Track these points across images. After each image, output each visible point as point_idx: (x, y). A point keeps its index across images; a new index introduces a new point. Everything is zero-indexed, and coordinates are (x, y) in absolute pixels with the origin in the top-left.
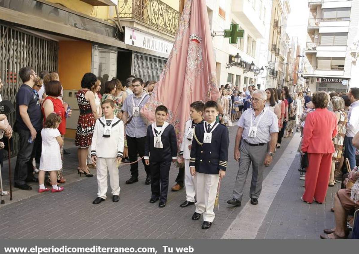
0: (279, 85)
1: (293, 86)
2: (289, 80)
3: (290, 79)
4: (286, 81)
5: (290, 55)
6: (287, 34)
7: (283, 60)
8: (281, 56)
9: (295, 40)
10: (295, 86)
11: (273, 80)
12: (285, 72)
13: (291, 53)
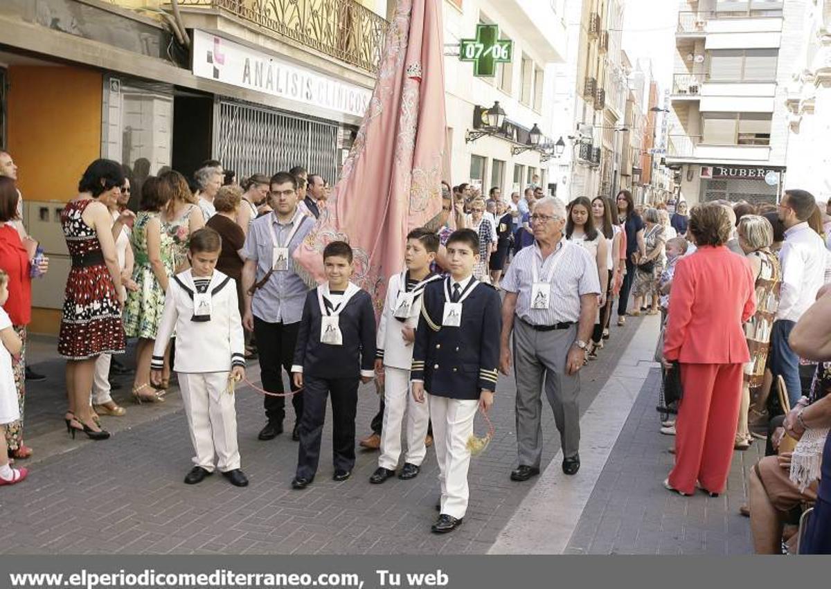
0: (604, 184)
1: (640, 189)
2: (629, 172)
3: (633, 169)
4: (622, 175)
5: (631, 105)
6: (623, 51)
7: (614, 119)
8: (609, 110)
9: (645, 66)
10: (645, 187)
11: (590, 172)
12: (620, 152)
13: (633, 101)
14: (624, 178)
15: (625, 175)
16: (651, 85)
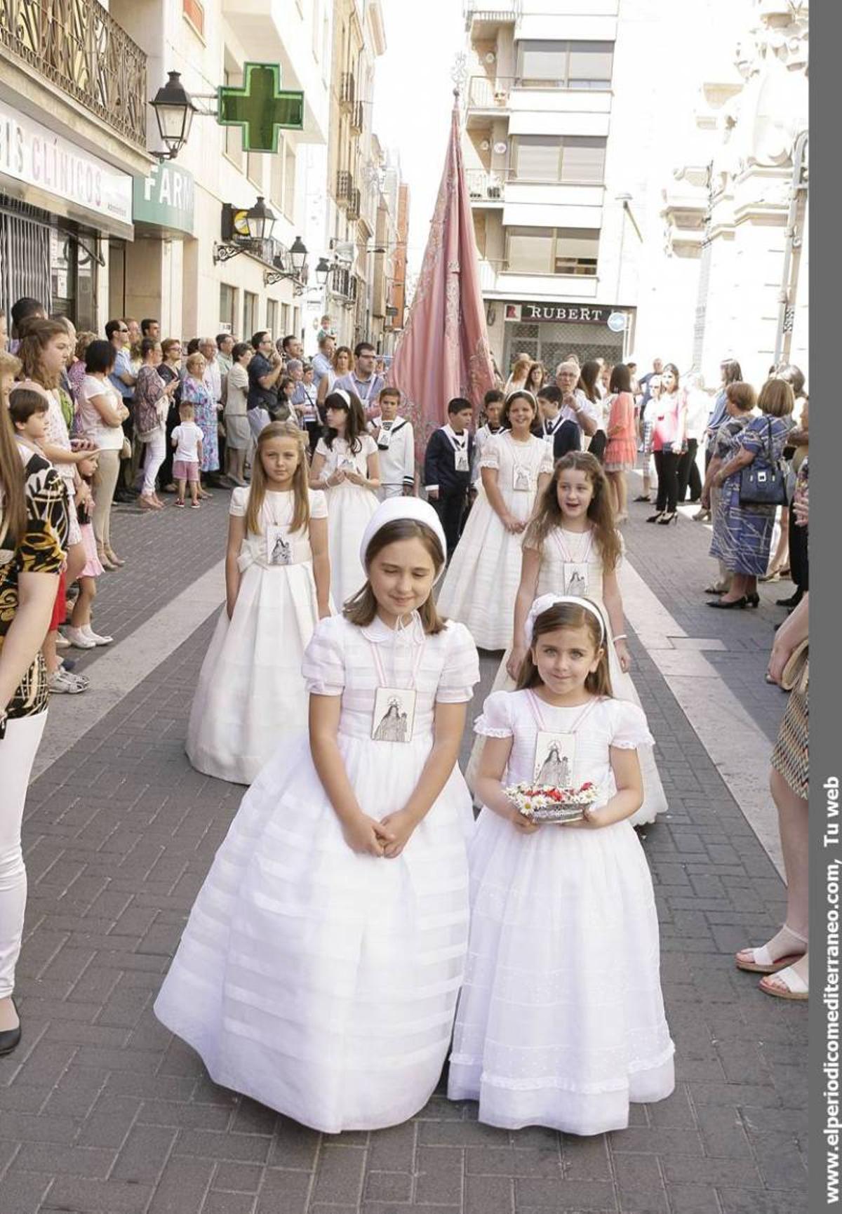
0: (357, 330)
1: (391, 336)
2: (383, 313)
3: (387, 307)
4: (374, 316)
5: (384, 216)
6: (375, 136)
7: (367, 234)
8: (363, 222)
9: (394, 161)
10: (396, 332)
11: (344, 312)
12: (372, 283)
13: (387, 210)
14: (376, 320)
15: (378, 316)
16: (400, 188)
